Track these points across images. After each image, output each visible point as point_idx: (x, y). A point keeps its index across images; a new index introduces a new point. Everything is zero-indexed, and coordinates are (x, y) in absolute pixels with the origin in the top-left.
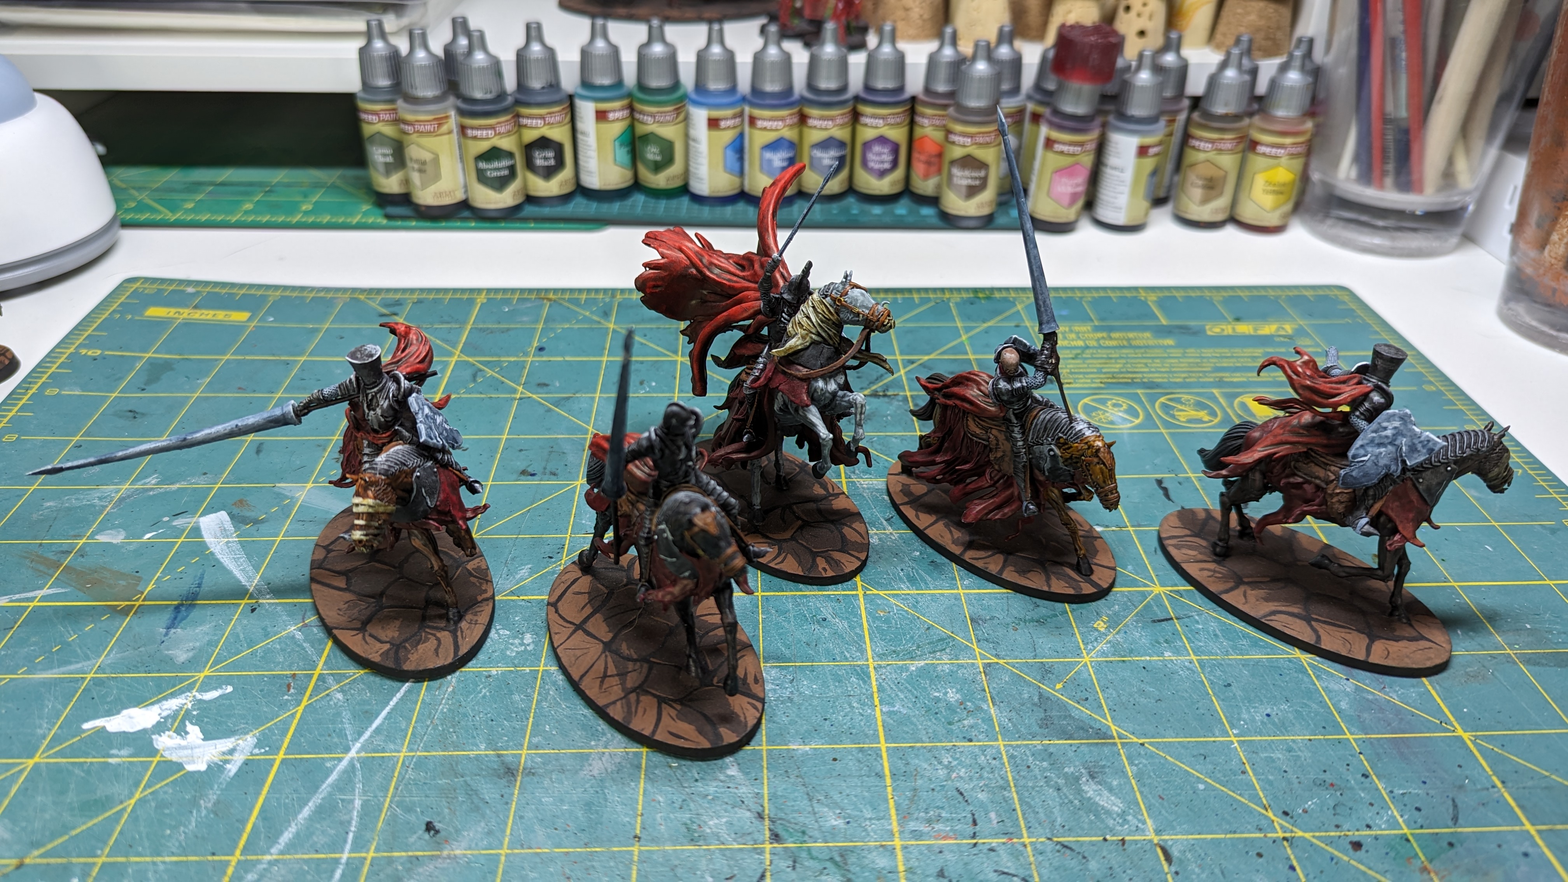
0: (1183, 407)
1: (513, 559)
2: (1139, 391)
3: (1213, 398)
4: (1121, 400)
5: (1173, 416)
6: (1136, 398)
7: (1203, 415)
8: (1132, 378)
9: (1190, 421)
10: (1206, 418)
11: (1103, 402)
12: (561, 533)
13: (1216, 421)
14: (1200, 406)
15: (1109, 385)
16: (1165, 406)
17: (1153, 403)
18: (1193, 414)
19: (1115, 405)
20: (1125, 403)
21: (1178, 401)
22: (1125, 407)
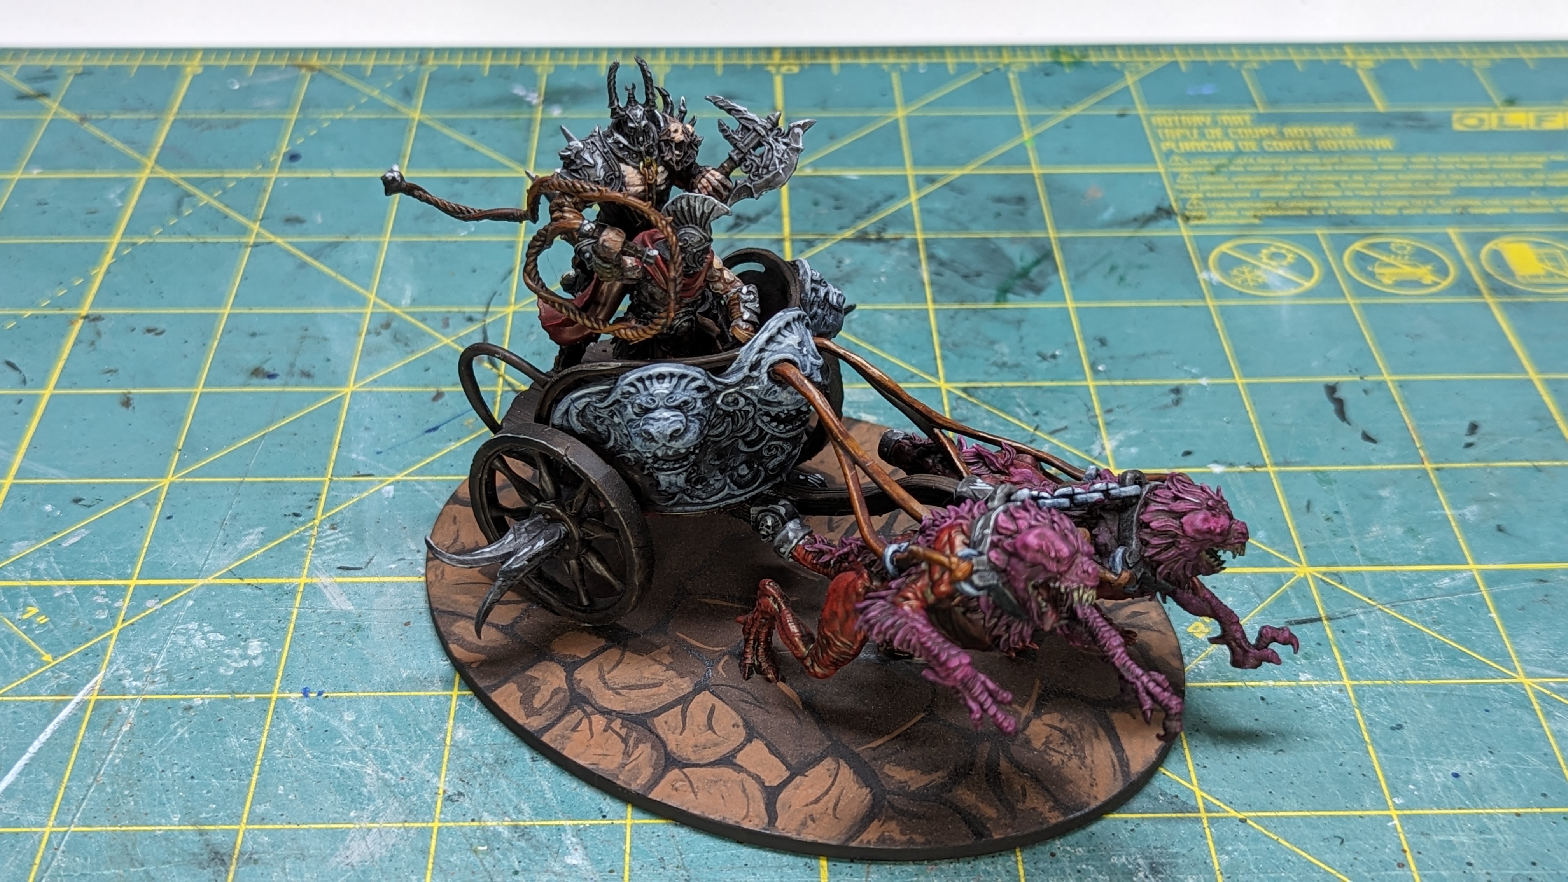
0: (1390, 260)
1: (234, 517)
2: (1319, 232)
3: (1446, 243)
4: (1285, 247)
5: (1372, 276)
6: (1312, 243)
7: (1425, 273)
8: (1310, 209)
9: (1400, 284)
10: (1429, 279)
11: (1254, 250)
12: (316, 474)
13: (1445, 284)
14: (1421, 257)
15: (1268, 220)
16: (1361, 259)
17: (1339, 251)
18: (1407, 271)
19: (1273, 256)
20: (1291, 251)
21: (1385, 248)
22: (1290, 258)
